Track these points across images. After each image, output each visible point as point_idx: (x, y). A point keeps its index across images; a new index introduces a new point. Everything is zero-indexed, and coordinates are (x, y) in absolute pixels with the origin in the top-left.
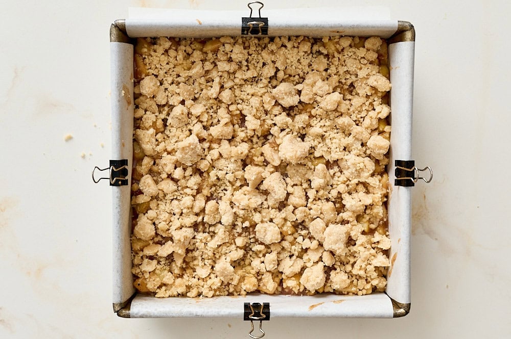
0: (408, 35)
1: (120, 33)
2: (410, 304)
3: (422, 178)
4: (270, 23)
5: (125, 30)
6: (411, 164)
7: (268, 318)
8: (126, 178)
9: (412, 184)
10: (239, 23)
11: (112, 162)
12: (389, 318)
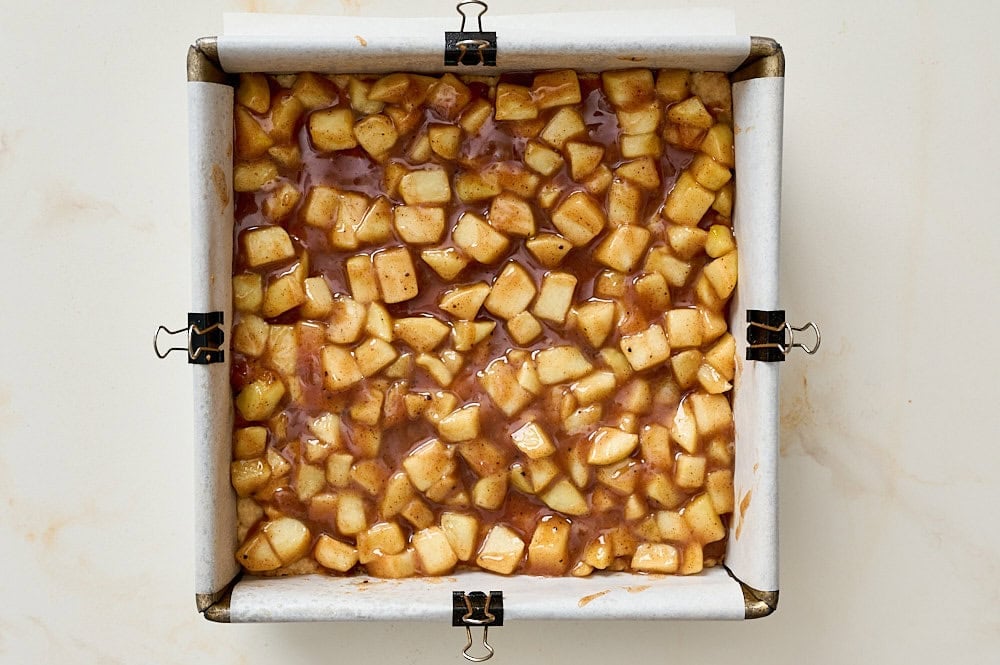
0: (772, 64)
1: (208, 63)
2: (778, 592)
3: (800, 345)
4: (500, 42)
5: (217, 57)
6: (778, 317)
7: (499, 621)
8: (221, 348)
9: (780, 357)
10: (440, 43)
11: (192, 318)
12: (736, 619)
